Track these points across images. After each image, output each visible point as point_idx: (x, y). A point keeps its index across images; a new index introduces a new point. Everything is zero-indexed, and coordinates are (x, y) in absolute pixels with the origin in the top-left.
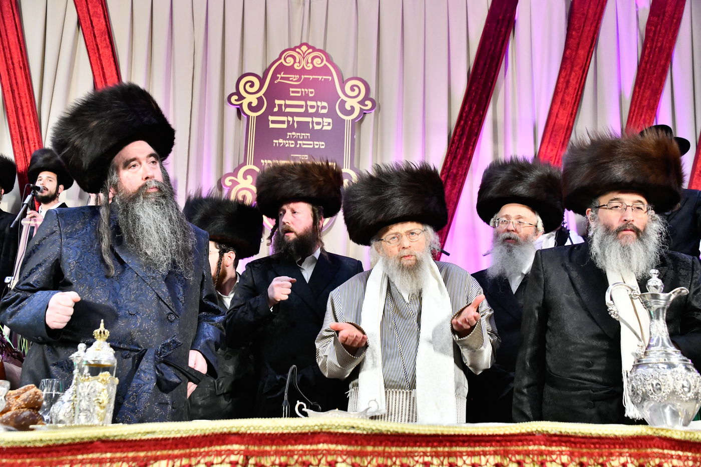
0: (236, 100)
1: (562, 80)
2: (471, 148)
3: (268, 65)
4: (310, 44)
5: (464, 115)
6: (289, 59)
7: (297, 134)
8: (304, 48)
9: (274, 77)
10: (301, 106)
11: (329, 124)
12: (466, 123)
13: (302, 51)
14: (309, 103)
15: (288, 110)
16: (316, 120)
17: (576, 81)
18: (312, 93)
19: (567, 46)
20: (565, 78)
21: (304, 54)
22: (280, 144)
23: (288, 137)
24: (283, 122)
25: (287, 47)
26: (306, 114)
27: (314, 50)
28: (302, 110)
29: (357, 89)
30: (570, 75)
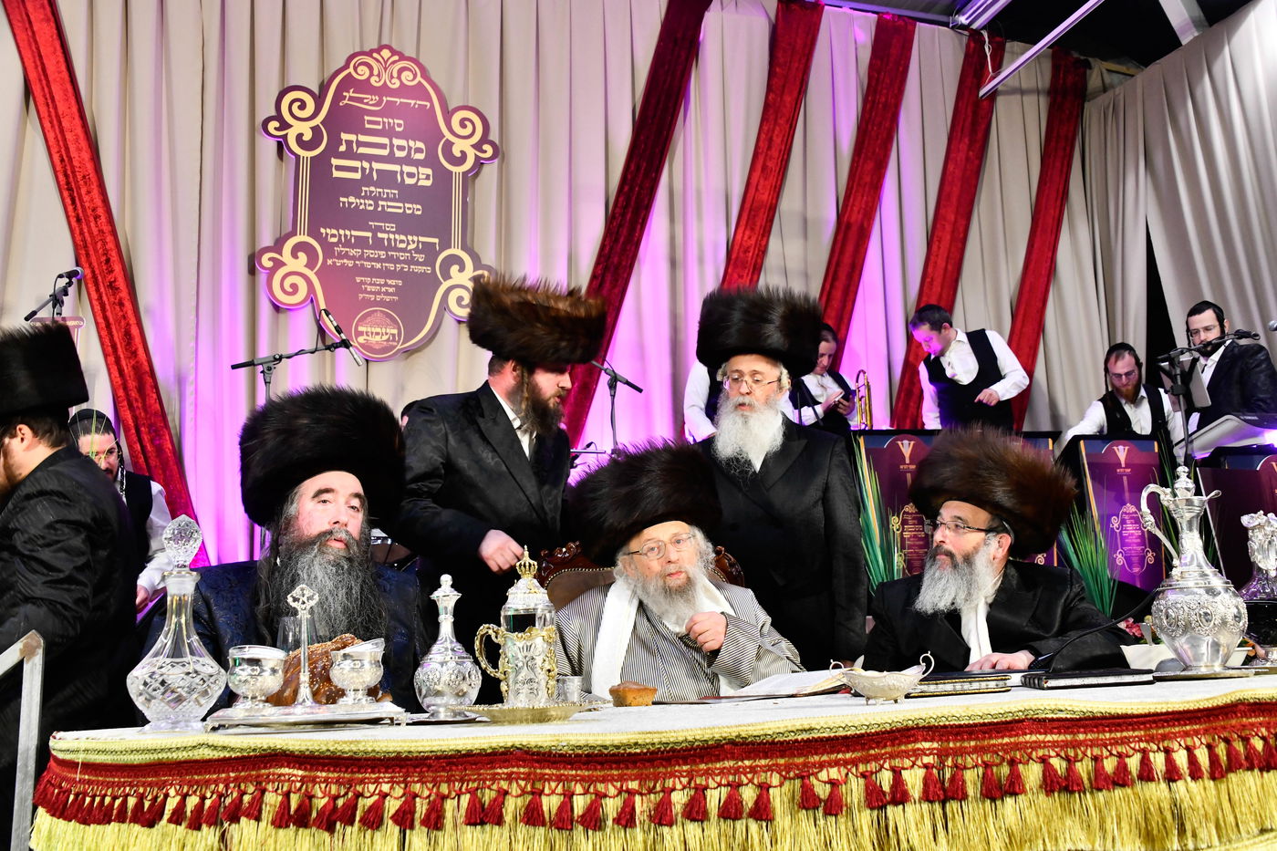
0: (276, 129)
1: (763, 136)
2: (639, 226)
3: (327, 75)
4: (394, 46)
5: (629, 177)
6: (360, 69)
7: (378, 190)
8: (386, 53)
9: (338, 96)
10: (383, 146)
11: (428, 177)
12: (631, 189)
13: (383, 58)
14: (396, 142)
15: (362, 150)
16: (407, 169)
17: (780, 139)
18: (399, 125)
19: (770, 88)
20: (767, 135)
21: (386, 63)
22: (350, 204)
23: (363, 194)
24: (354, 170)
25: (357, 50)
26: (390, 159)
27: (402, 57)
28: (385, 152)
29: (469, 125)
30: (773, 131)
